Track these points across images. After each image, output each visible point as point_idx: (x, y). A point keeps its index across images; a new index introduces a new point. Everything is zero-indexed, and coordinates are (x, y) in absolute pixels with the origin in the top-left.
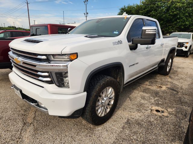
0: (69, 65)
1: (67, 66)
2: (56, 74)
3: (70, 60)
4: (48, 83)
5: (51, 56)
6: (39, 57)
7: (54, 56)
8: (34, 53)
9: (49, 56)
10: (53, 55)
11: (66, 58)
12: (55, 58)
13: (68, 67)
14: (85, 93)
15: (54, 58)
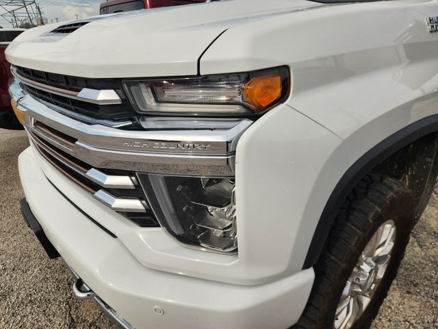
0: (239, 144)
1: (229, 149)
2: (171, 182)
3: (243, 110)
4: (134, 221)
5: (143, 86)
6: (86, 94)
7: (158, 89)
8: (66, 77)
9: (133, 88)
10: (155, 84)
11: (223, 98)
12: (166, 97)
13: (234, 153)
14: (310, 274)
15: (157, 101)
